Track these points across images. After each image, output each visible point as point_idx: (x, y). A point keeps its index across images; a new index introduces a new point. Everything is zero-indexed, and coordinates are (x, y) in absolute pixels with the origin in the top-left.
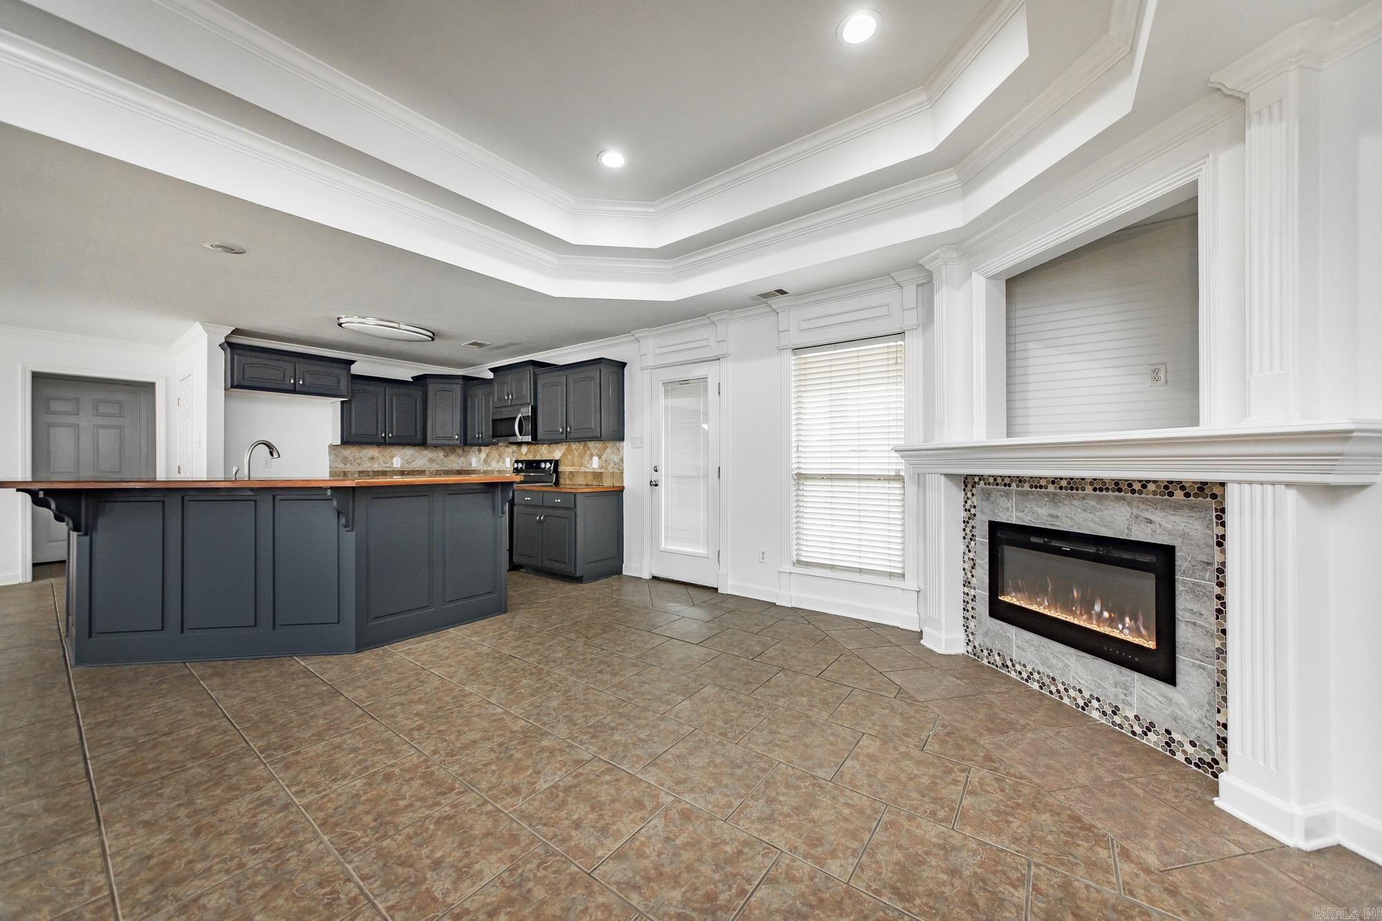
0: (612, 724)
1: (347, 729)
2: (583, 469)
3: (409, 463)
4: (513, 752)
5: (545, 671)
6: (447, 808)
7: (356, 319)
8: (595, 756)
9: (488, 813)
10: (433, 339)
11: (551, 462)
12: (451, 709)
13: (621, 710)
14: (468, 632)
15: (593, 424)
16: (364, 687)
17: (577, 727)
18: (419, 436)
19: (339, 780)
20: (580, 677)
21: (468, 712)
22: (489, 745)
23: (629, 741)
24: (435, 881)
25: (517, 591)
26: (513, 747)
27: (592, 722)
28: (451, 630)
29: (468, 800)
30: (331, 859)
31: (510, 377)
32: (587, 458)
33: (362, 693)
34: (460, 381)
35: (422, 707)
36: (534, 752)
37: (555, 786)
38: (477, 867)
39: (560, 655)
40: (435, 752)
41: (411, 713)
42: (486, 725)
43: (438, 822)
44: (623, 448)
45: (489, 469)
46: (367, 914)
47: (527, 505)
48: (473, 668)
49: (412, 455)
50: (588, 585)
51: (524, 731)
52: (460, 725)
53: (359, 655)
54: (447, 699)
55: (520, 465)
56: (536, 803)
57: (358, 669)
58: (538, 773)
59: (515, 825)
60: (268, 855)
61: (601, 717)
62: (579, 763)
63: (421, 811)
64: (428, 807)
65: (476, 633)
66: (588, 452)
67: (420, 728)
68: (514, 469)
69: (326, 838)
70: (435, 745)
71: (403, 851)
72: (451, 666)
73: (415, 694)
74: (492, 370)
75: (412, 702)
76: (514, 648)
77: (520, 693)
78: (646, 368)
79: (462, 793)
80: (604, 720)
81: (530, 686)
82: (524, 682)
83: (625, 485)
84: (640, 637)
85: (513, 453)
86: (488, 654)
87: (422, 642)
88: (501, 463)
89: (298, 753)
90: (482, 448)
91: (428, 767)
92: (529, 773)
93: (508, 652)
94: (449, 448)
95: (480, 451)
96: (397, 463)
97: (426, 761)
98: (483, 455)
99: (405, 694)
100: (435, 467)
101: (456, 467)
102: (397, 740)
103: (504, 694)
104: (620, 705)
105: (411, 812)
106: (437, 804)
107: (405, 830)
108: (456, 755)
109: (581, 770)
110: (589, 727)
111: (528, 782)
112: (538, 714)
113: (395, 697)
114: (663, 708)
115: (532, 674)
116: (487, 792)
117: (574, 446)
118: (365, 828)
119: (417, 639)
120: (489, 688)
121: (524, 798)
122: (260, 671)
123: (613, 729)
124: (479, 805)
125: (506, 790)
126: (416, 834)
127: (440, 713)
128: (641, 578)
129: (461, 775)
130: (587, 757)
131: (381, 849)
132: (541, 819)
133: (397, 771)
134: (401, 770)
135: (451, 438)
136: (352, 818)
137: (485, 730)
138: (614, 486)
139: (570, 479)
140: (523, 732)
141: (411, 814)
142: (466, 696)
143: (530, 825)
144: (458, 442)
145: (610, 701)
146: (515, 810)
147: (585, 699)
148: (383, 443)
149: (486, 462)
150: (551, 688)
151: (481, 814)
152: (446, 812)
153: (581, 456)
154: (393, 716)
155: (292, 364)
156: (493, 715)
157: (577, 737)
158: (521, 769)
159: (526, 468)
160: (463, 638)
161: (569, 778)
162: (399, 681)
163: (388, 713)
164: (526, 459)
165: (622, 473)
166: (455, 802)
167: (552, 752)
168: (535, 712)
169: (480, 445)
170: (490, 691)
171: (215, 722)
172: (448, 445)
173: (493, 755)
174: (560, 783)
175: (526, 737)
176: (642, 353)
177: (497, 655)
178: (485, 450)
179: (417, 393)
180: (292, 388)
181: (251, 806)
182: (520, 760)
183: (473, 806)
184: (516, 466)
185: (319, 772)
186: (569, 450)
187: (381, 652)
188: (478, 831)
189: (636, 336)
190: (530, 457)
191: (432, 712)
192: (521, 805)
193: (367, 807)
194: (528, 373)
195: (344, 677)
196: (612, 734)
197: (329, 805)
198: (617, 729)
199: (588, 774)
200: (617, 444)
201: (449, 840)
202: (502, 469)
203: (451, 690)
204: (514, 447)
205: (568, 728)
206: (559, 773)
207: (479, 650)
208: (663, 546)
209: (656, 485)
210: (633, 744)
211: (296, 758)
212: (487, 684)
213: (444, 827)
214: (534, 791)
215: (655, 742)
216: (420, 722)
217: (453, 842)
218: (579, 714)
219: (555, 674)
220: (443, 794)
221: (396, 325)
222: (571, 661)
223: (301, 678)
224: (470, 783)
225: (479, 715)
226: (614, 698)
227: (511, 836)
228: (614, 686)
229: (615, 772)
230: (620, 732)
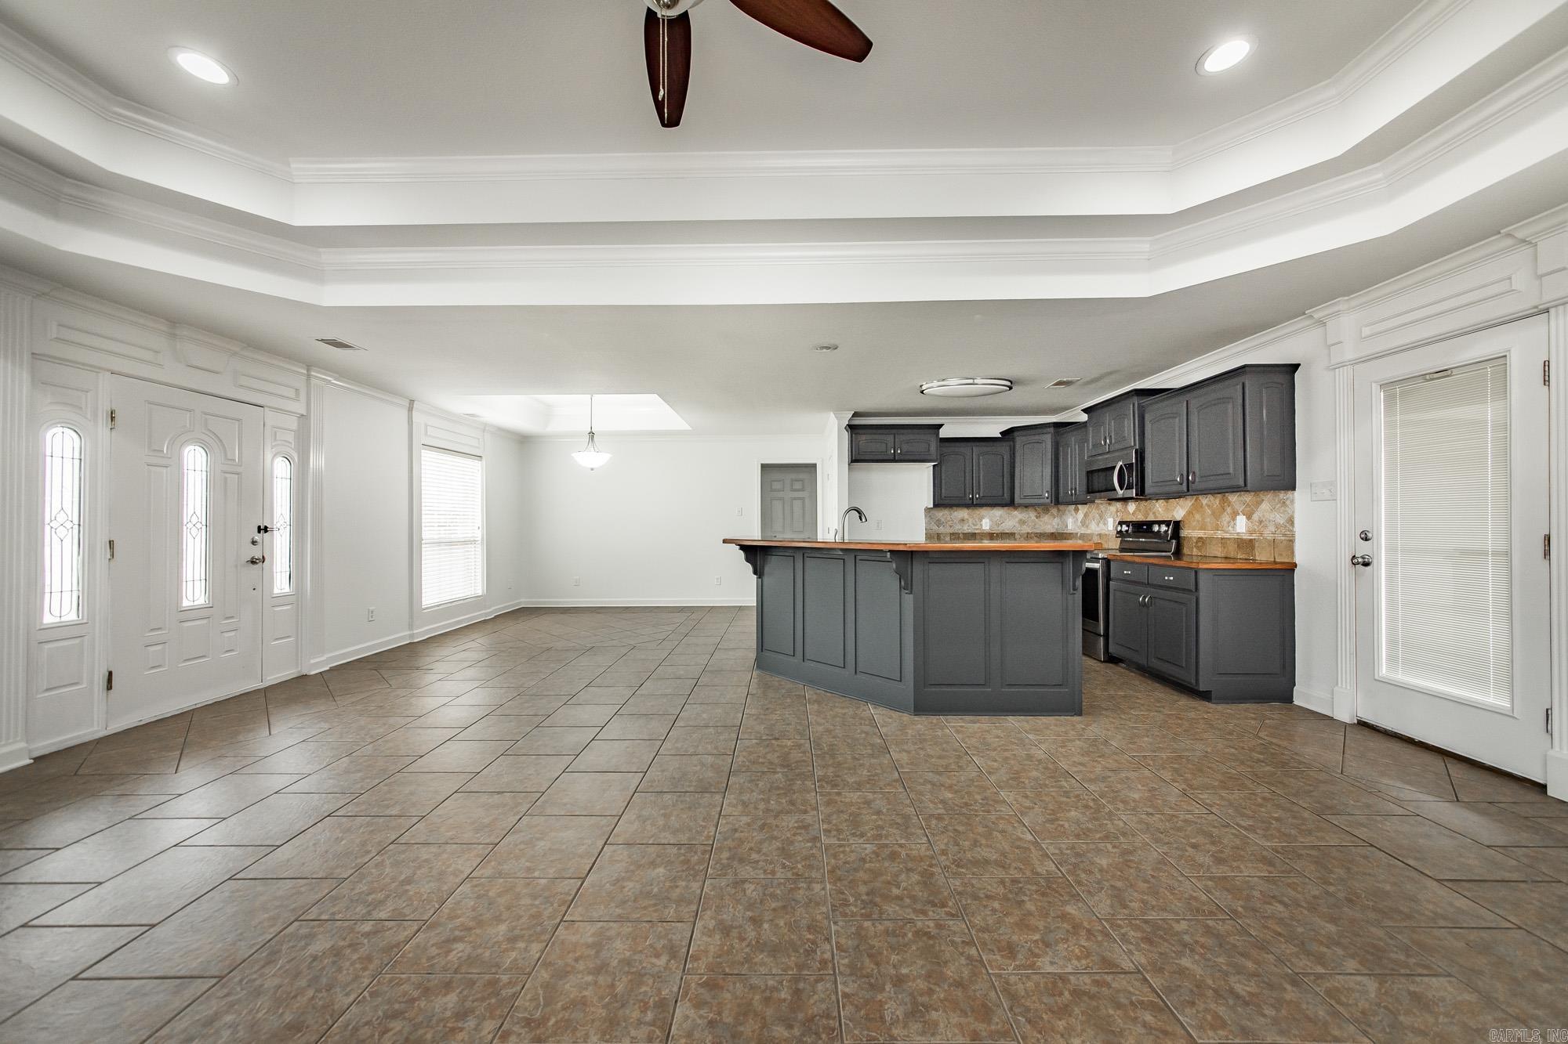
0: (1187, 938)
1: (881, 788)
2: (1220, 534)
3: (998, 525)
4: (1026, 898)
5: (1107, 810)
6: (931, 924)
7: (936, 383)
8: (1139, 972)
9: (969, 958)
10: (1011, 388)
11: (1168, 523)
12: (976, 811)
13: (1210, 923)
14: (1027, 726)
15: (1233, 466)
16: (908, 752)
17: (1126, 911)
18: (1007, 496)
19: (857, 836)
20: (1157, 841)
21: (993, 823)
22: (1000, 874)
23: (1210, 982)
24: (891, 998)
25: (1105, 690)
26: (1028, 893)
27: (1152, 916)
28: (1010, 718)
29: (955, 928)
30: (824, 909)
31: (1107, 416)
32: (1226, 518)
33: (904, 757)
34: (1052, 430)
35: (950, 796)
36: (1052, 914)
37: (1063, 978)
38: (934, 1015)
39: (1136, 796)
40: (944, 852)
41: (937, 798)
42: (1007, 848)
43: (918, 934)
44: (1292, 501)
45: (1089, 532)
46: (828, 985)
47: (1126, 580)
48: (1017, 772)
49: (1001, 516)
50: (1220, 707)
51: (1049, 879)
52: (979, 834)
53: (916, 718)
54: (978, 797)
55: (1125, 528)
56: (1030, 984)
57: (910, 732)
58: (1047, 945)
59: (993, 994)
60: (789, 875)
61: (1171, 917)
62: (1109, 965)
63: (907, 910)
64: (915, 911)
65: (1036, 731)
66: (1229, 510)
67: (939, 818)
68: (1118, 532)
69: (828, 886)
70: (946, 844)
71: (875, 942)
72: (996, 761)
73: (949, 778)
74: (1085, 411)
75: (942, 785)
76: (1075, 764)
77: (1062, 826)
78: (1342, 365)
79: (953, 915)
80: (1174, 925)
81: (1078, 822)
82: (1073, 813)
83: (1298, 559)
84: (1294, 817)
85: (1117, 511)
86: (1040, 761)
87: (975, 723)
88: (1101, 525)
89: (839, 794)
90: (1079, 506)
91: (931, 866)
92: (1035, 938)
93: (1066, 767)
94: (1042, 508)
95: (1077, 510)
96: (986, 525)
97: (932, 858)
98: (1080, 515)
99: (940, 774)
100: (1026, 529)
101: (1049, 529)
102: (915, 820)
103: (1041, 819)
104: (1211, 913)
105: (898, 905)
106: (924, 913)
107: (886, 922)
108: (962, 867)
109: (1108, 978)
110: (1146, 922)
111: (1030, 950)
112: (1075, 866)
113: (930, 774)
114: (1303, 963)
115: (1086, 807)
116: (978, 931)
117: (1205, 500)
118: (857, 896)
119: (971, 718)
120: (1028, 803)
121: (1017, 967)
122: (843, 708)
123: (1185, 945)
124: (963, 942)
125: (999, 942)
126: (894, 934)
127: (964, 810)
128: (1332, 718)
129: (959, 893)
130: (1127, 965)
131: (860, 927)
132: (1028, 1010)
133: (903, 854)
134: (906, 854)
135: (1040, 496)
136: (852, 880)
137: (1004, 854)
138: (1275, 562)
139: (1198, 548)
140: (1047, 880)
141: (897, 908)
142: (997, 802)
143: (1011, 1009)
144: (1049, 500)
145: (1196, 899)
146: (1000, 976)
147: (1153, 876)
148: (971, 505)
149: (1083, 523)
150: (1107, 837)
151: (962, 954)
152: (929, 927)
153: (1217, 515)
154: (921, 793)
155: (892, 436)
156: (1020, 839)
157: (1120, 926)
158: (1028, 926)
159: (1133, 532)
160: (1020, 732)
161: (1087, 979)
162: (940, 757)
163: (919, 787)
164: (1134, 519)
165: (1292, 541)
166: (942, 922)
167: (1076, 927)
168: (1073, 860)
169: (1076, 503)
170: (1026, 808)
171: (802, 741)
172: (1039, 505)
173: (1001, 890)
174: (1071, 977)
175: (1049, 888)
176: (1330, 342)
177: (1051, 766)
178: (1082, 509)
179: (1003, 449)
180: (892, 457)
181: (796, 825)
182: (1030, 914)
183: (957, 939)
184: (1119, 528)
185: (846, 820)
186: (1198, 507)
187: (935, 721)
188: (950, 972)
189: (1316, 316)
190: (1140, 517)
191: (957, 805)
192: (1010, 975)
193: (866, 877)
194: (1131, 407)
195: (896, 736)
196: (1180, 954)
197: (842, 856)
198: (1192, 950)
199: (1118, 991)
200: (1282, 495)
201: (920, 962)
202: (1103, 532)
203: (985, 789)
204: (1119, 505)
205: (1112, 906)
206: (1075, 962)
207: (1032, 752)
208: (1384, 671)
209: (1366, 564)
210: (1216, 991)
211: (836, 798)
212: (1027, 797)
213: (920, 944)
214: (1032, 966)
215: (1264, 1016)
216: (942, 811)
217: (922, 967)
218: (1135, 894)
219: (1120, 819)
220: (934, 905)
221: (971, 381)
222: (1150, 810)
223: (865, 725)
224: (965, 910)
225: (1003, 832)
226: (1204, 897)
227: (984, 1005)
228: (1211, 879)
229: (1165, 1017)
230: (1197, 957)
